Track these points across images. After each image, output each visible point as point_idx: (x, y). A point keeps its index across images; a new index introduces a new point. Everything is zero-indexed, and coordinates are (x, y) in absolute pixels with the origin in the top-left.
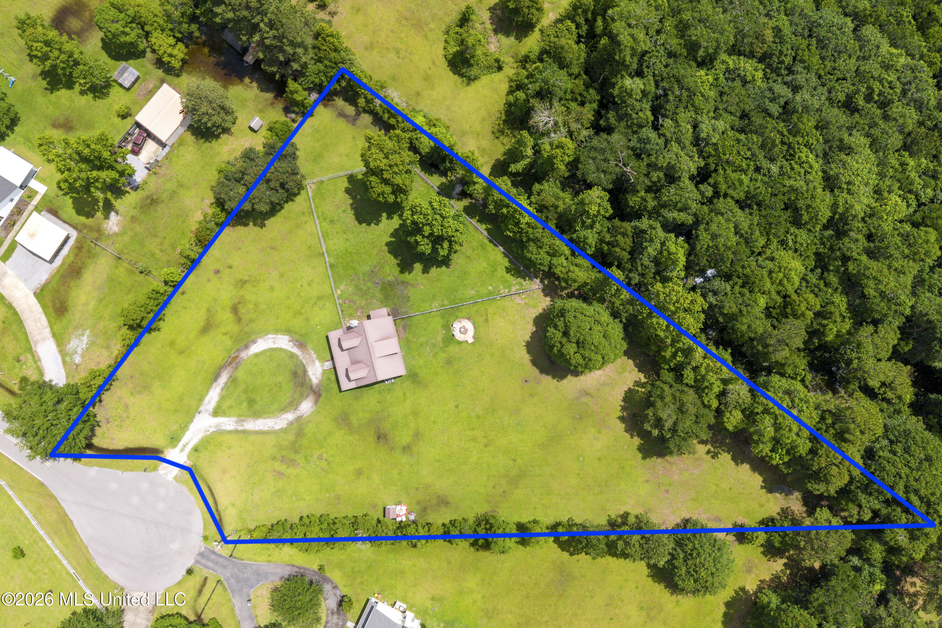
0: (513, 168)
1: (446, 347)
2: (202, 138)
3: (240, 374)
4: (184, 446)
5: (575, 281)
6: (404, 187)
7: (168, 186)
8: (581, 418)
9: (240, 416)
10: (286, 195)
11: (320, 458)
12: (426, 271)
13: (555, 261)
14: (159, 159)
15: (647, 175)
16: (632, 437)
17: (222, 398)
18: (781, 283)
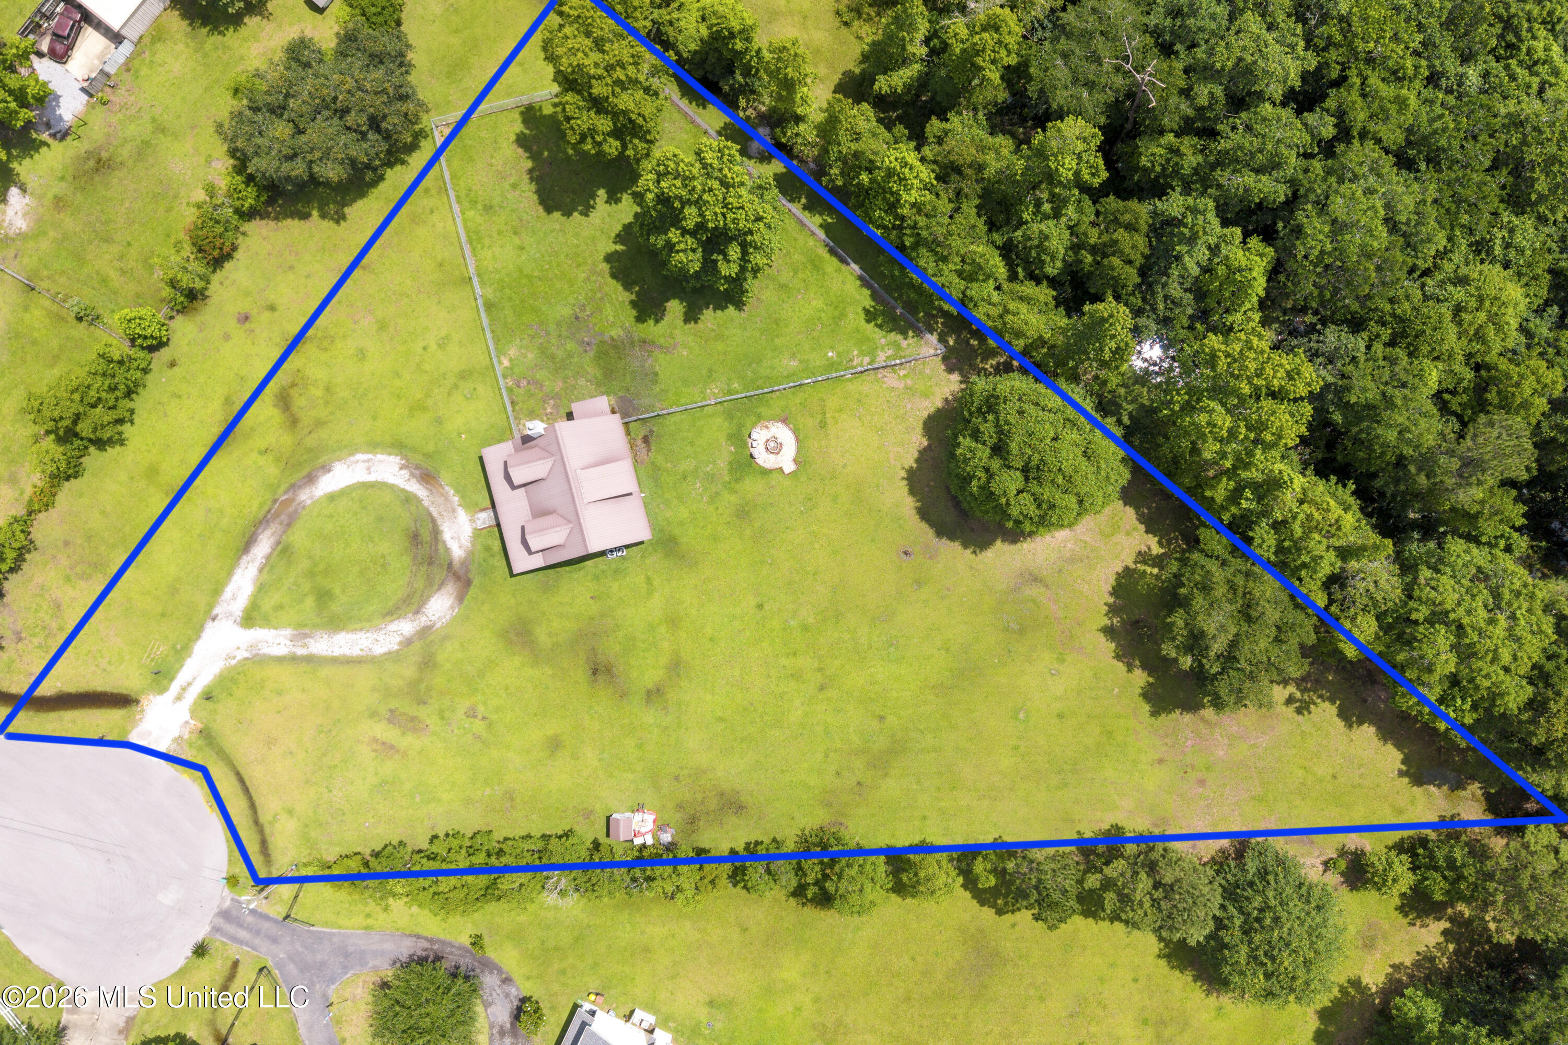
0: (883, 84)
1: (738, 480)
2: (204, 24)
3: (298, 537)
4: (184, 689)
5: (1018, 334)
6: (640, 121)
7: (132, 130)
8: (1022, 631)
9: (299, 625)
10: (384, 146)
11: (471, 713)
12: (691, 316)
13: (974, 291)
14: (111, 69)
15: (1186, 93)
16: (1129, 671)
17: (261, 589)
18: (1479, 336)
